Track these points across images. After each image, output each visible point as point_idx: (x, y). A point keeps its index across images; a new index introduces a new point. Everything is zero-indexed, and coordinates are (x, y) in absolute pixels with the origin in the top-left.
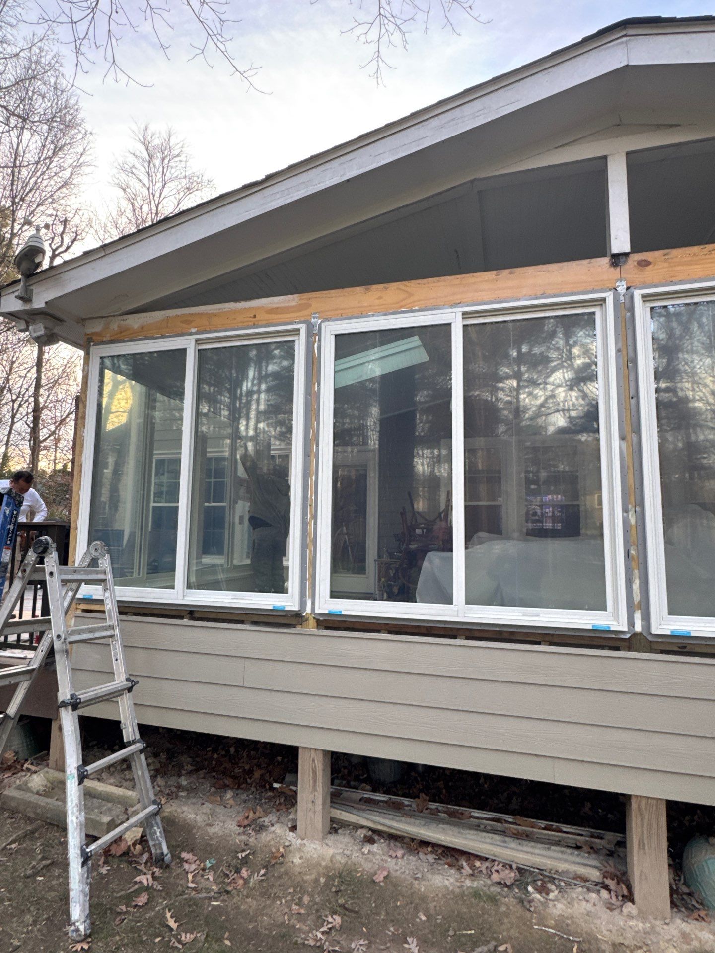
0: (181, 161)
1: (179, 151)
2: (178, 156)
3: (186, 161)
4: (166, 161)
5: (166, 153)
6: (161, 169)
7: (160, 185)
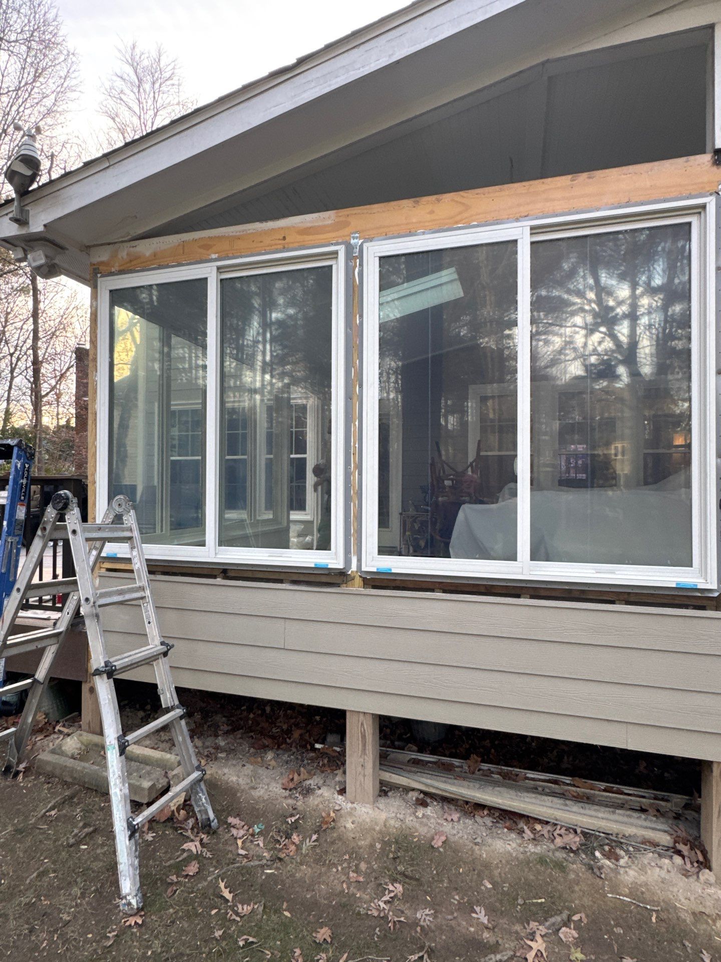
0: (173, 85)
1: (170, 72)
2: (170, 78)
3: (179, 85)
4: (157, 85)
5: (156, 75)
6: (152, 95)
7: (151, 113)
